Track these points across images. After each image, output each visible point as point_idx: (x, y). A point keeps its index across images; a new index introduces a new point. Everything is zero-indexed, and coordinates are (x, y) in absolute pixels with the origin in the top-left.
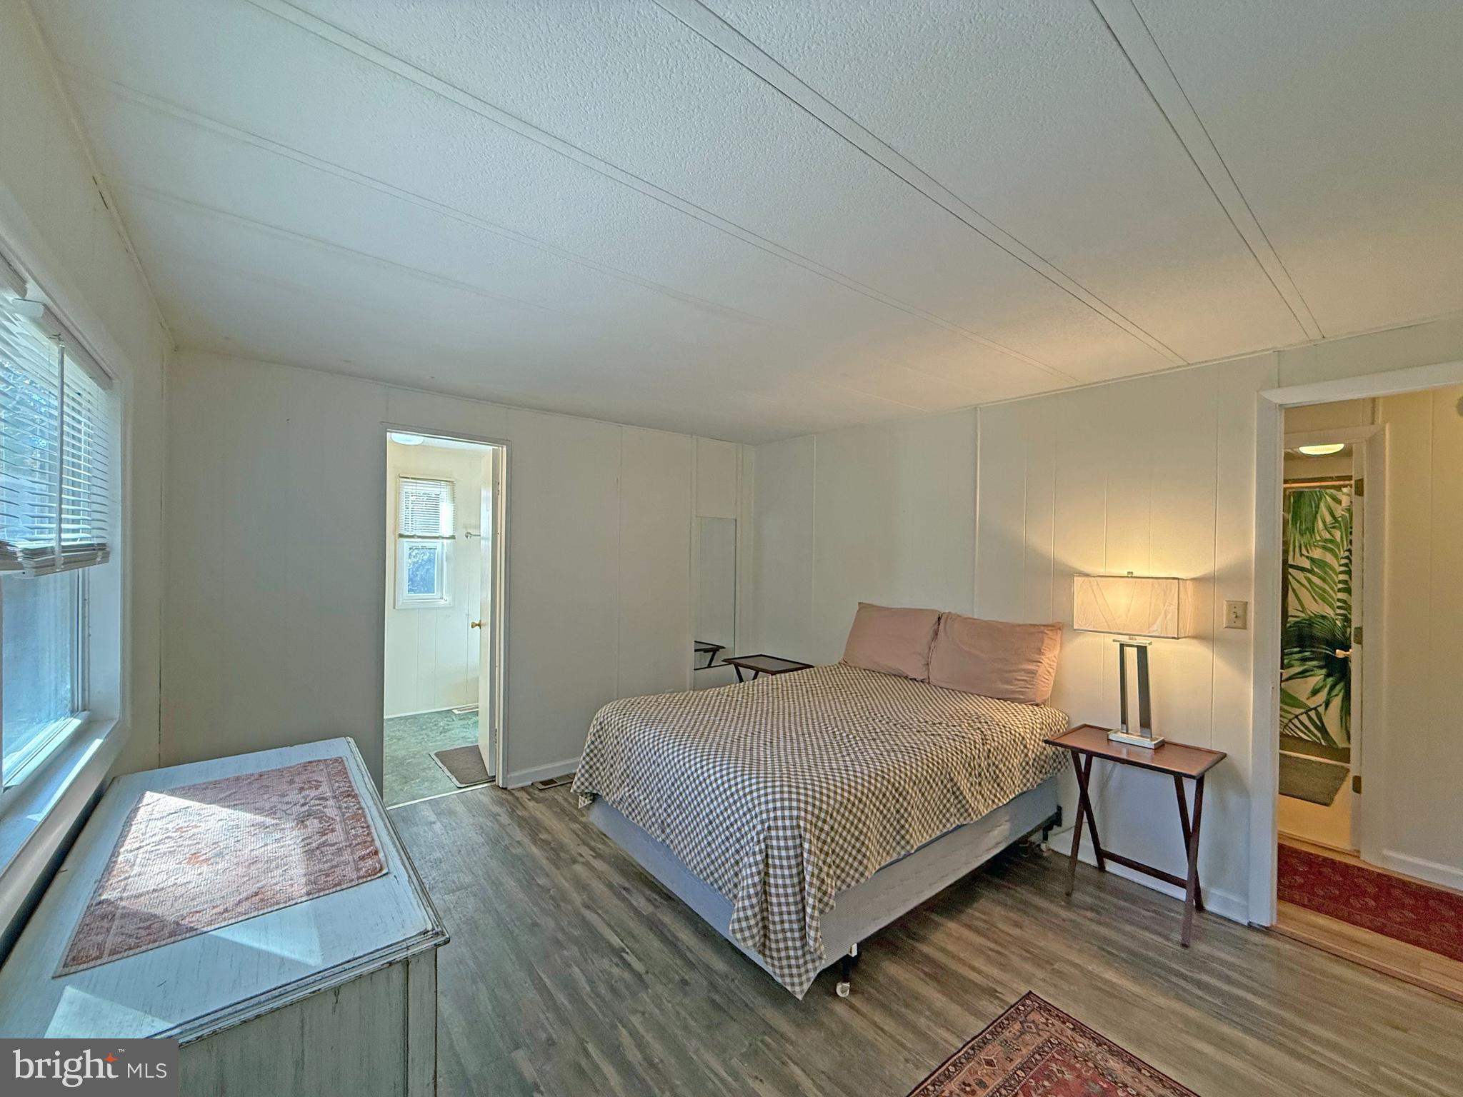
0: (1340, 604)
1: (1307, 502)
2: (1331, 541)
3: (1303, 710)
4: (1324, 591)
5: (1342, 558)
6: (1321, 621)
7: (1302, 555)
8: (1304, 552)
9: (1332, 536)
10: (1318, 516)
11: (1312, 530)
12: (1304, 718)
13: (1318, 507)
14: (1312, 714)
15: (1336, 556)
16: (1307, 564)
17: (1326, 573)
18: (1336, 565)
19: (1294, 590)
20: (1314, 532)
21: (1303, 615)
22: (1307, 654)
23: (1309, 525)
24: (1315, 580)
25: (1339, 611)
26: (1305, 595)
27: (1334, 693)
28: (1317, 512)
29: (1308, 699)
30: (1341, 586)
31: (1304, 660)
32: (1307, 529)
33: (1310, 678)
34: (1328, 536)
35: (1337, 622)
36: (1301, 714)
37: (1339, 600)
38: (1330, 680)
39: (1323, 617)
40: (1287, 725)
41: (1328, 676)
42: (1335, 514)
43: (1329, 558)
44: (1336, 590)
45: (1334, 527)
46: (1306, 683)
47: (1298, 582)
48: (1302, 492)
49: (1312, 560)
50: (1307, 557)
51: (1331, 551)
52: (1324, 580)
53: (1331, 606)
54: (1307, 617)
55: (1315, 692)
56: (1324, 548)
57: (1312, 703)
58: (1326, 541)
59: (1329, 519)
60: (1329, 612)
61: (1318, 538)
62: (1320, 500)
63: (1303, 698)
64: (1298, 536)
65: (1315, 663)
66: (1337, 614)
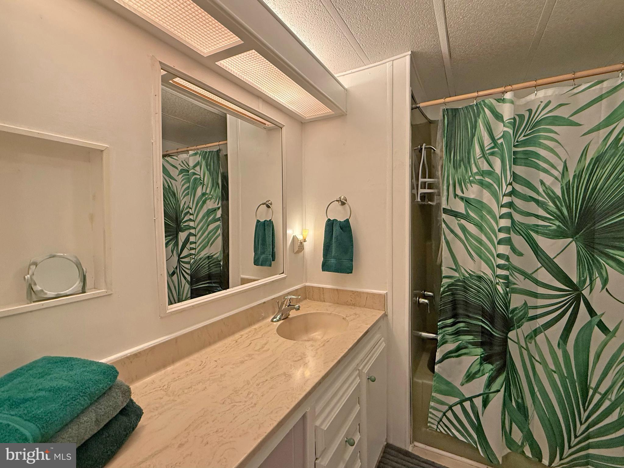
0: (502, 262)
1: (462, 121)
2: (490, 173)
3: (457, 400)
4: (480, 242)
5: (505, 195)
6: (477, 283)
7: (456, 195)
8: (459, 192)
9: (492, 168)
10: (476, 139)
11: (466, 161)
12: (458, 409)
13: (475, 126)
14: (467, 404)
15: (495, 195)
16: (460, 207)
17: (482, 217)
18: (495, 207)
19: (447, 243)
20: (469, 162)
21: (457, 275)
22: (462, 325)
23: (465, 155)
24: (471, 228)
25: (500, 272)
26: (459, 248)
27: (494, 387)
28: (473, 135)
29: (462, 385)
30: (502, 235)
31: (458, 333)
32: (462, 160)
33: (463, 357)
34: (485, 167)
35: (499, 287)
36: (456, 404)
37: (499, 256)
38: (488, 367)
39: (480, 278)
40: (441, 420)
41: (486, 359)
42: (495, 135)
43: (487, 198)
44: (496, 242)
45: (492, 154)
46: (460, 363)
47: (452, 231)
48: (456, 110)
49: (467, 201)
50: (462, 199)
51: (488, 187)
52: (480, 227)
53: (488, 262)
54: (461, 278)
55: (470, 377)
56: (481, 183)
57: (468, 390)
58: (483, 173)
59: (487, 141)
60: (487, 272)
61: (475, 170)
62: (477, 116)
63: (457, 381)
64: (452, 170)
65: (469, 338)
66: (497, 276)
